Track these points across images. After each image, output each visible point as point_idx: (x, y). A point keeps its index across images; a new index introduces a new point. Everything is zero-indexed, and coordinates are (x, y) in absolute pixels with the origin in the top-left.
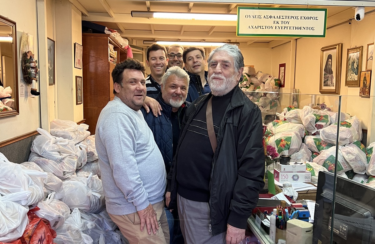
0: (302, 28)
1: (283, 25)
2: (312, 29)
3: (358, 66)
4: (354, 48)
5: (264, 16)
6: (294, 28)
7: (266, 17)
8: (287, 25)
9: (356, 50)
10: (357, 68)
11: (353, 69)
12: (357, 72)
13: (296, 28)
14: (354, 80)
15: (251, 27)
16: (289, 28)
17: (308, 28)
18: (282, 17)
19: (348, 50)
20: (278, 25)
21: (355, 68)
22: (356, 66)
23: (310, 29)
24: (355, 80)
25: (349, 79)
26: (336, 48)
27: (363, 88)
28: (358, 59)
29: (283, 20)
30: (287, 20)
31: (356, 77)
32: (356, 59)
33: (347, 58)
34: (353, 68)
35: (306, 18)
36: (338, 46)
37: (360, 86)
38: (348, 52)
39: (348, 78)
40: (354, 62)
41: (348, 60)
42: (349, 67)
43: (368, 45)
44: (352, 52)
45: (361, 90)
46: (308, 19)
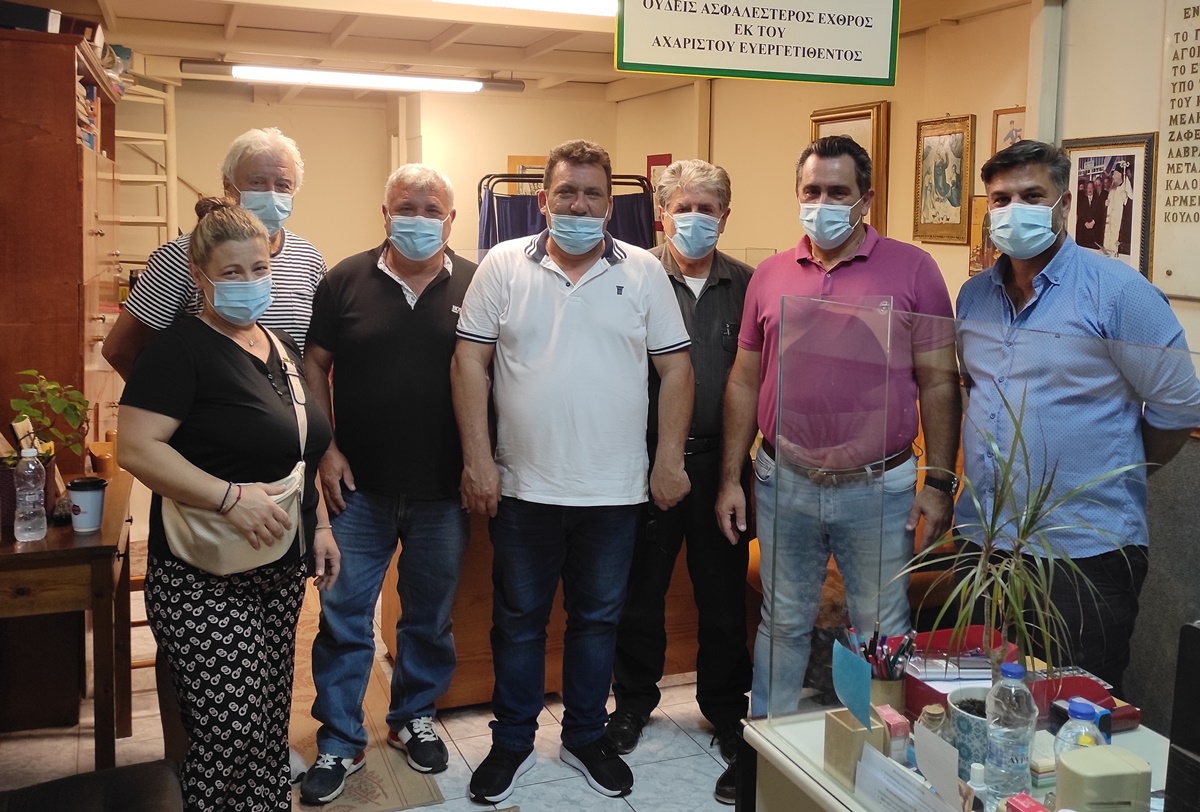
0: (825, 53)
1: (766, 40)
2: (855, 56)
3: (959, 177)
4: (943, 121)
5: (706, 6)
6: (800, 51)
7: (711, 9)
8: (776, 41)
9: (950, 127)
10: (958, 184)
11: (942, 189)
12: (959, 198)
13: (807, 52)
14: (945, 221)
15: (662, 42)
16: (782, 50)
17: (842, 54)
18: (760, 13)
19: (920, 124)
20: (747, 39)
21: (949, 182)
22: (954, 179)
23: (849, 55)
24: (950, 222)
25: (927, 217)
26: (869, 114)
27: (982, 251)
28: (959, 155)
29: (766, 23)
30: (776, 23)
31: (954, 214)
32: (951, 156)
33: (918, 152)
34: (941, 184)
35: (835, 20)
36: (875, 109)
37: (969, 243)
38: (919, 130)
39: (924, 214)
40: (946, 166)
41: (921, 157)
42: (926, 180)
43: (997, 114)
44: (936, 132)
45: (972, 255)
46: (841, 23)
